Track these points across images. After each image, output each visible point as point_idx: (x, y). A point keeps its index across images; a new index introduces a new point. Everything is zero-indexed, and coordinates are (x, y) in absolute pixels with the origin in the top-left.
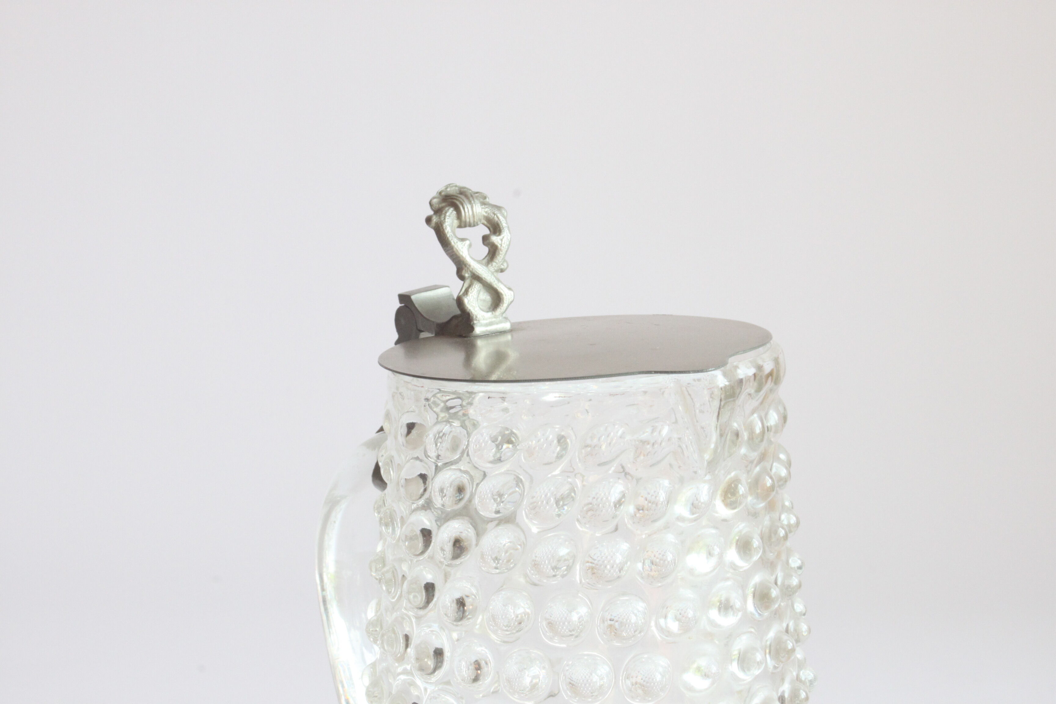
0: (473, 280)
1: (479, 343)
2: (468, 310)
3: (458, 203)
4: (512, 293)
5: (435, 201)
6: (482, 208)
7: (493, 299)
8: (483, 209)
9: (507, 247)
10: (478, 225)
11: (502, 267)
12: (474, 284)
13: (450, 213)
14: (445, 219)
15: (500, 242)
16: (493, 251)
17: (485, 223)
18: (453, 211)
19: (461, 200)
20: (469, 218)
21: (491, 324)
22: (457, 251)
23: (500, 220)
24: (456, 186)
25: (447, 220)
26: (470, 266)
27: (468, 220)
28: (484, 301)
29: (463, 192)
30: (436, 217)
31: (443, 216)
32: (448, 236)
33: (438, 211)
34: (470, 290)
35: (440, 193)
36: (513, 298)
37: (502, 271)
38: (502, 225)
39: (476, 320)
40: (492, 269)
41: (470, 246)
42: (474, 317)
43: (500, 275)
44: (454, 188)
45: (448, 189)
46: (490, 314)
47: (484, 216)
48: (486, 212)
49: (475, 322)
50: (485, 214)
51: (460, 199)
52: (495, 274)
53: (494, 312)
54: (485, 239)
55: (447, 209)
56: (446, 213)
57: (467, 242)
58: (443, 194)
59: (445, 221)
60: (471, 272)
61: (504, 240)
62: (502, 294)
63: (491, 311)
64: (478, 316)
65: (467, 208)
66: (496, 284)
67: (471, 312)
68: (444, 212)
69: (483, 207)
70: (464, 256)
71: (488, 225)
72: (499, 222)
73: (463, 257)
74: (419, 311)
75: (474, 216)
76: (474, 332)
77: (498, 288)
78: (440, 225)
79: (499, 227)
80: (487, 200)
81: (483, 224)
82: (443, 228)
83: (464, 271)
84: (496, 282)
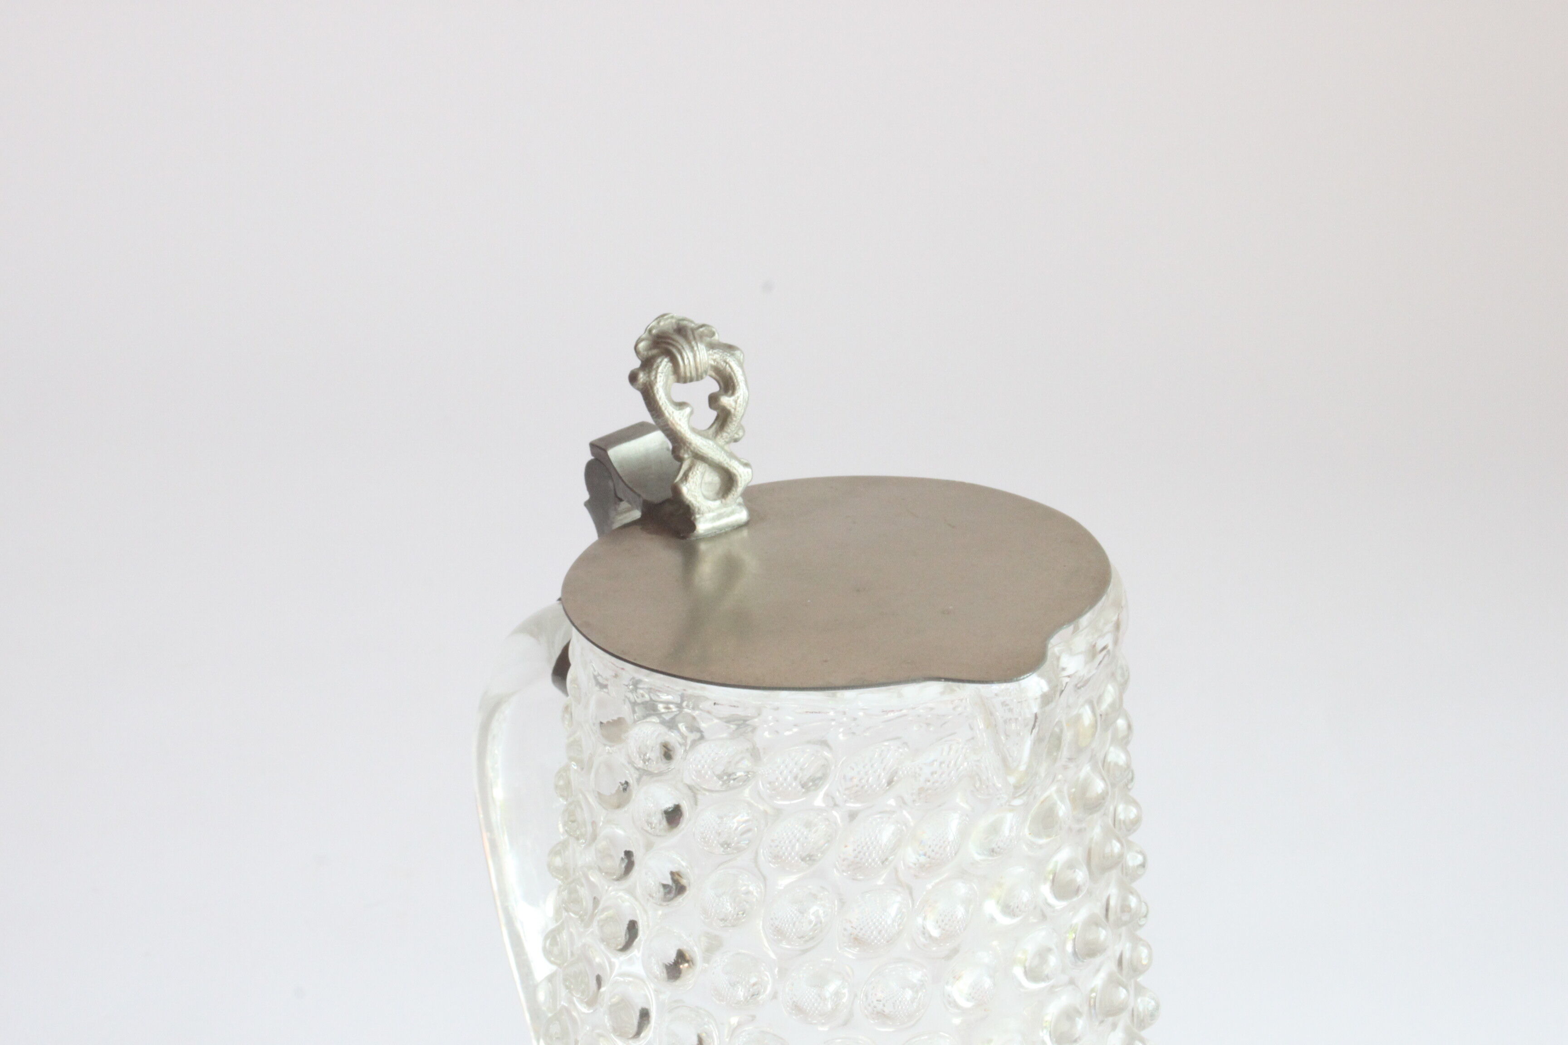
0: (695, 460)
1: (703, 547)
2: (687, 502)
3: (674, 351)
4: (749, 470)
5: (642, 345)
6: (710, 355)
7: (722, 480)
8: (710, 357)
9: (743, 411)
10: (702, 378)
11: (736, 436)
12: (697, 465)
13: (664, 366)
14: (656, 378)
15: (733, 404)
16: (723, 418)
17: (713, 374)
18: (667, 362)
19: (680, 347)
20: (691, 373)
21: (720, 517)
22: (673, 425)
23: (733, 371)
24: (672, 317)
25: (658, 379)
26: (690, 444)
27: (688, 374)
28: (710, 483)
29: (681, 330)
30: (644, 374)
31: (653, 373)
32: (661, 403)
33: (648, 364)
34: (690, 474)
35: (650, 331)
36: (750, 479)
37: (736, 441)
38: (736, 378)
39: (699, 514)
40: (721, 441)
41: (692, 413)
42: (696, 510)
43: (733, 447)
44: (669, 320)
45: (662, 324)
46: (718, 503)
47: (712, 366)
48: (714, 360)
49: (697, 516)
50: (712, 363)
51: (677, 345)
52: (726, 447)
53: (723, 500)
54: (713, 400)
55: (659, 360)
56: (658, 367)
57: (688, 410)
58: (654, 331)
59: (656, 382)
60: (692, 452)
61: (738, 401)
62: (735, 475)
63: (719, 499)
64: (702, 509)
65: (688, 358)
66: (727, 463)
67: (692, 504)
68: (655, 367)
69: (711, 352)
70: (682, 431)
71: (718, 378)
72: (732, 374)
73: (681, 433)
74: (618, 475)
75: (697, 369)
76: (695, 532)
77: (729, 468)
78: (649, 387)
79: (733, 382)
80: (716, 337)
81: (711, 376)
82: (653, 392)
83: (682, 451)
84: (728, 460)
